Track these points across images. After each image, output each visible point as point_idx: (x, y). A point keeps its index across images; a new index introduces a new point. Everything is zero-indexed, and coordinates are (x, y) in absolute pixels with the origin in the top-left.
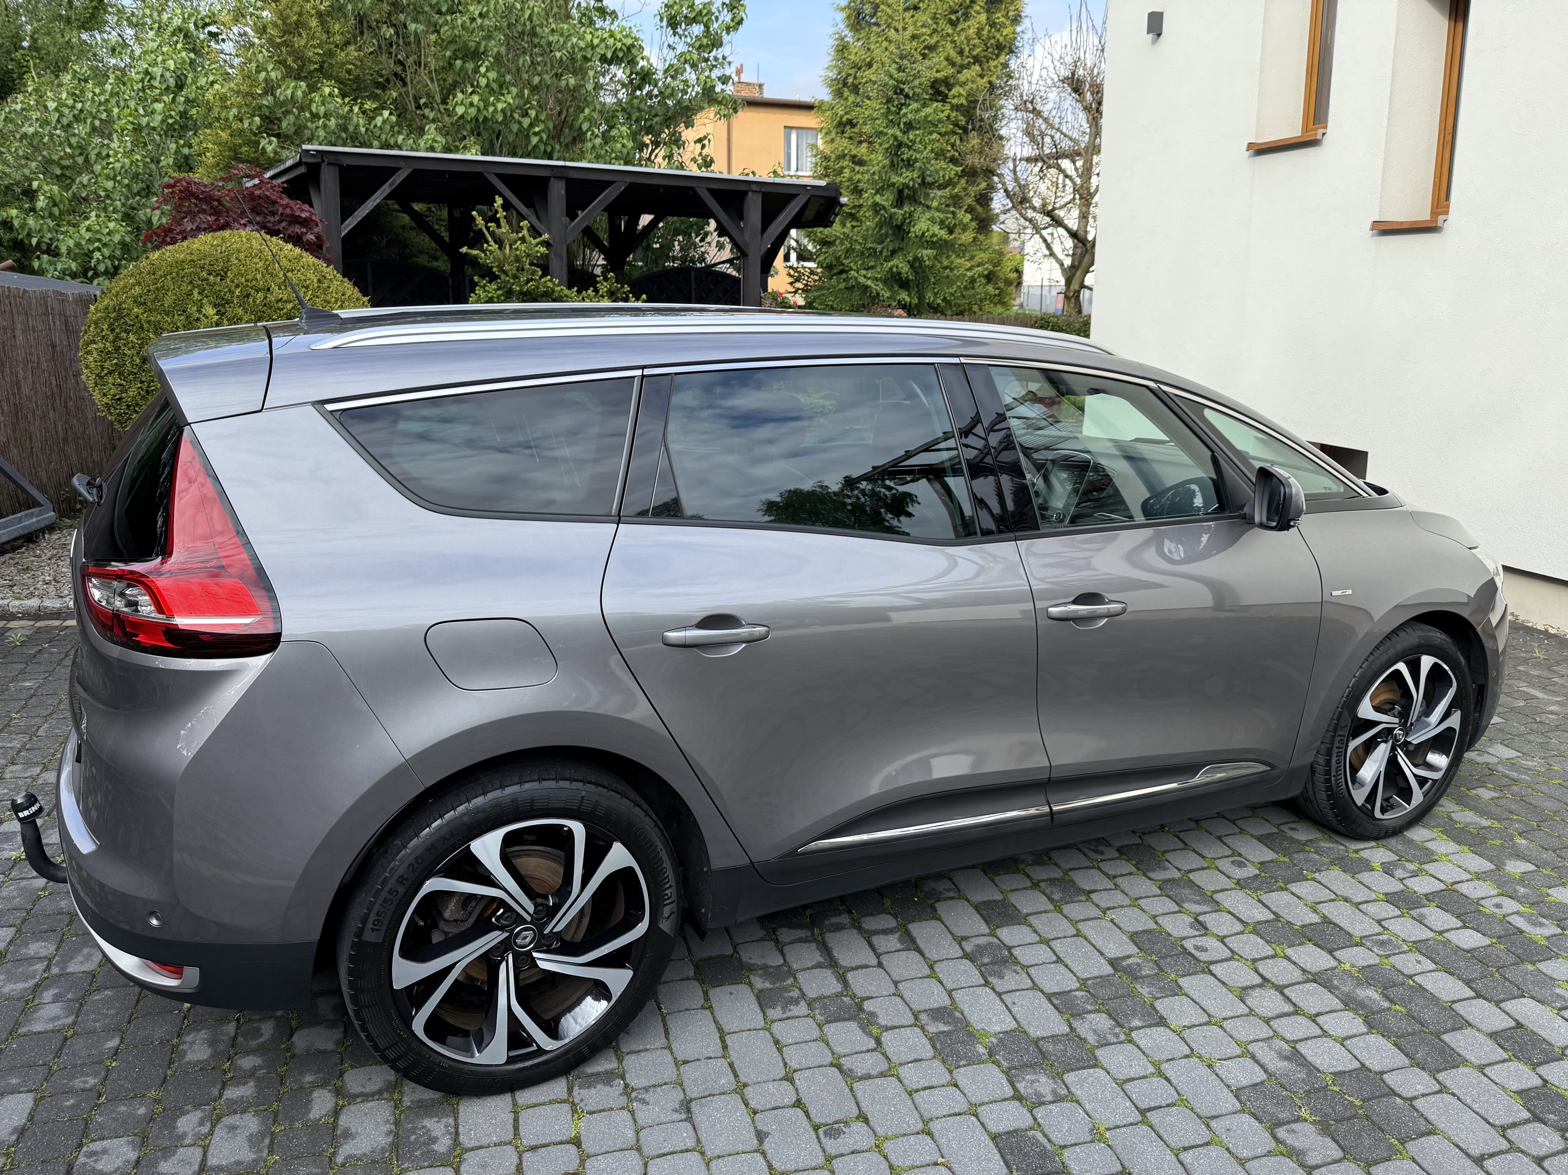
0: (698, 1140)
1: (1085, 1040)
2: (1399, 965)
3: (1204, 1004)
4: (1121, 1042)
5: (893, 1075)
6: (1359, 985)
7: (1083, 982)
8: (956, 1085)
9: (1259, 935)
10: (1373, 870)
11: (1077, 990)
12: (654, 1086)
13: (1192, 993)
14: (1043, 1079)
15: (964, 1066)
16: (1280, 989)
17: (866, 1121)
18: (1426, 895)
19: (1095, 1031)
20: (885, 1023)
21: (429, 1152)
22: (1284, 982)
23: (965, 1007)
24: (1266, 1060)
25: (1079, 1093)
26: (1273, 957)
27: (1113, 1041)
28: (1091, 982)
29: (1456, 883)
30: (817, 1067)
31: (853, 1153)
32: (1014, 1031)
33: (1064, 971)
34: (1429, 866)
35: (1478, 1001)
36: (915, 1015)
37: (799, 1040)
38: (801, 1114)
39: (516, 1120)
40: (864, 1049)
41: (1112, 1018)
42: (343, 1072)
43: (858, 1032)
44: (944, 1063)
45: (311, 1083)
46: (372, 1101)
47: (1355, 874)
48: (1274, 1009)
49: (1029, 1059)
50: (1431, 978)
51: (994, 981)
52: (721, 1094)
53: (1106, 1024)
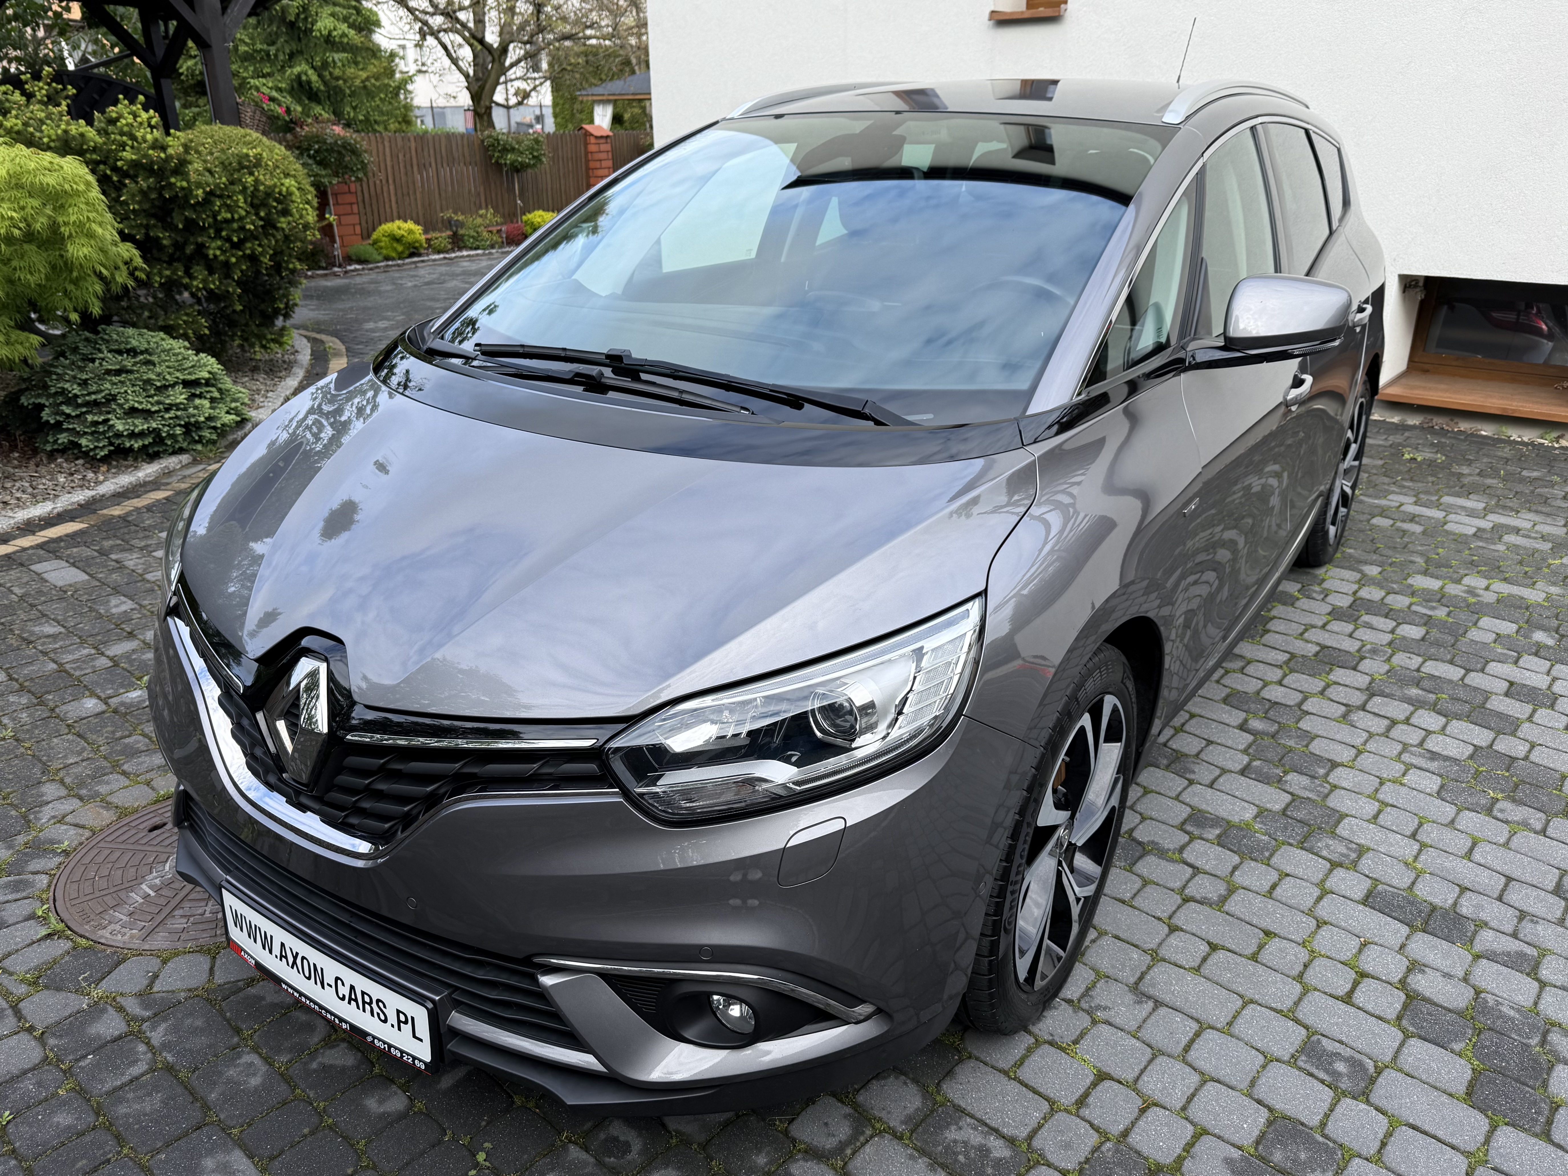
0: (1192, 1018)
1: (1308, 798)
2: (1402, 664)
3: (1338, 737)
4: (1331, 791)
5: (1237, 889)
6: (1401, 687)
7: (1245, 751)
8: (1287, 875)
9: (1297, 672)
10: (1298, 599)
11: (1251, 761)
13: (1319, 733)
14: (1331, 842)
15: (1271, 855)
16: (1363, 708)
17: (1275, 935)
18: (1350, 607)
19: (1305, 788)
20: (1171, 846)
21: (998, 1163)
22: (1359, 703)
23: (1204, 807)
24: (1424, 766)
25: (1363, 842)
26: (1328, 686)
27: (1326, 791)
28: (1251, 751)
29: (1355, 593)
30: (1179, 907)
31: (1306, 966)
32: (1261, 813)
33: (1223, 749)
34: (1326, 585)
35: (1472, 674)
36: (1182, 830)
37: (1134, 891)
38: (1229, 954)
39: (1026, 1086)
40: (1188, 876)
41: (1301, 773)
42: (786, 1133)
43: (1163, 863)
44: (1256, 860)
45: (770, 1163)
46: (863, 1145)
47: (1292, 605)
48: (1378, 726)
49: (1300, 830)
50: (1430, 668)
51: (1192, 776)
52: (1149, 968)
53: (1305, 781)
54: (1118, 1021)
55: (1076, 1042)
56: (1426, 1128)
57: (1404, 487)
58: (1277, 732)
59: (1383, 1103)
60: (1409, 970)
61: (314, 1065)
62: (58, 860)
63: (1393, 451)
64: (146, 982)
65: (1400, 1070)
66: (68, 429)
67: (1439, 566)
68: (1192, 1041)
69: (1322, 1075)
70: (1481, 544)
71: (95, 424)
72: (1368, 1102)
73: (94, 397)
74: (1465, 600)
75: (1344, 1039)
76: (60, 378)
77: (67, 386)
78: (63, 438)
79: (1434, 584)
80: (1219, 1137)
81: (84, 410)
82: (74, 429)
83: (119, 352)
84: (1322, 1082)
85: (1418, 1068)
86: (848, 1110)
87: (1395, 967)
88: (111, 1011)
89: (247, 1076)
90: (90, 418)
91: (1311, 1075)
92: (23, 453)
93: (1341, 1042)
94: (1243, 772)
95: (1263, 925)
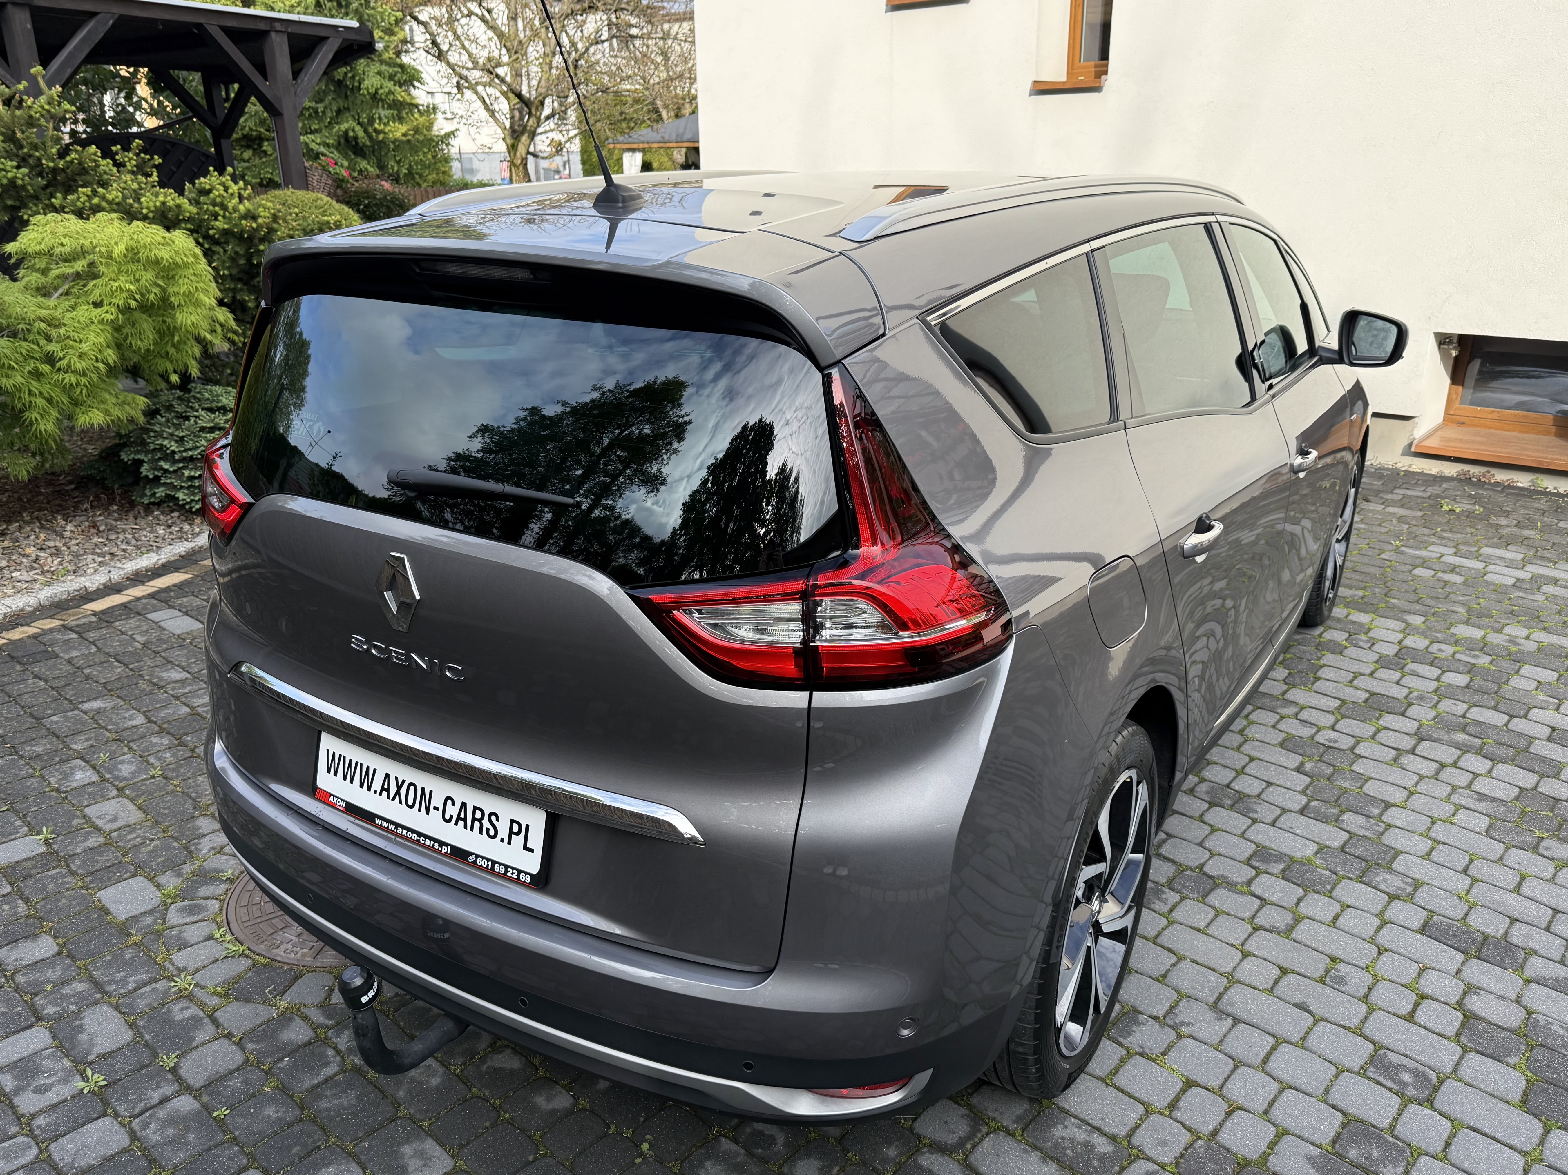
0: (1268, 1033)
1: (1365, 836)
2: (1448, 710)
3: (1390, 779)
4: (1386, 829)
5: (1303, 918)
6: (1448, 732)
8: (1348, 906)
9: (1349, 717)
10: (1346, 648)
11: (1309, 801)
12: (1172, 1008)
13: (1372, 775)
14: (1388, 877)
15: (1333, 888)
16: (1412, 752)
17: (1341, 960)
18: (1396, 655)
19: (1361, 827)
20: (1240, 880)
21: (1102, 1157)
22: (1409, 747)
23: (1267, 844)
24: (1473, 806)
25: (1417, 876)
26: (1378, 731)
27: (1381, 830)
28: (1308, 792)
29: (1400, 642)
30: (1250, 935)
31: (1370, 989)
32: (1322, 849)
33: (1283, 790)
34: (1371, 634)
35: (1516, 720)
36: (1248, 865)
37: (1208, 921)
38: (1299, 977)
39: (1122, 1091)
40: (1256, 907)
41: (1357, 813)
42: (911, 1129)
43: (1233, 895)
44: (1318, 893)
45: (901, 1154)
46: (981, 1140)
47: (1341, 653)
48: (1428, 768)
49: (1359, 866)
50: (1475, 714)
51: (1255, 816)
52: (1226, 989)
53: (1361, 820)
54: (1200, 1036)
55: (1164, 1054)
56: (1486, 1130)
57: (1444, 538)
58: (1333, 774)
59: (1446, 1109)
60: (1465, 993)
61: (484, 1068)
62: (224, 887)
63: (1431, 502)
64: (324, 995)
65: (1461, 1081)
66: (165, 484)
67: (1480, 616)
68: (1269, 1054)
69: (1390, 1084)
70: (1521, 594)
71: (192, 478)
72: (1432, 1108)
73: (190, 453)
74: (1507, 649)
75: (1408, 1053)
76: (159, 435)
77: (166, 443)
78: (161, 492)
79: (1477, 634)
80: (1299, 1137)
81: (181, 465)
82: (172, 483)
83: (211, 410)
84: (1390, 1090)
85: (1476, 1078)
86: (964, 1111)
87: (1452, 990)
88: (298, 1020)
89: (428, 1076)
90: (187, 473)
91: (1380, 1084)
92: (121, 507)
93: (1405, 1056)
94: (1302, 812)
95: (1329, 952)
